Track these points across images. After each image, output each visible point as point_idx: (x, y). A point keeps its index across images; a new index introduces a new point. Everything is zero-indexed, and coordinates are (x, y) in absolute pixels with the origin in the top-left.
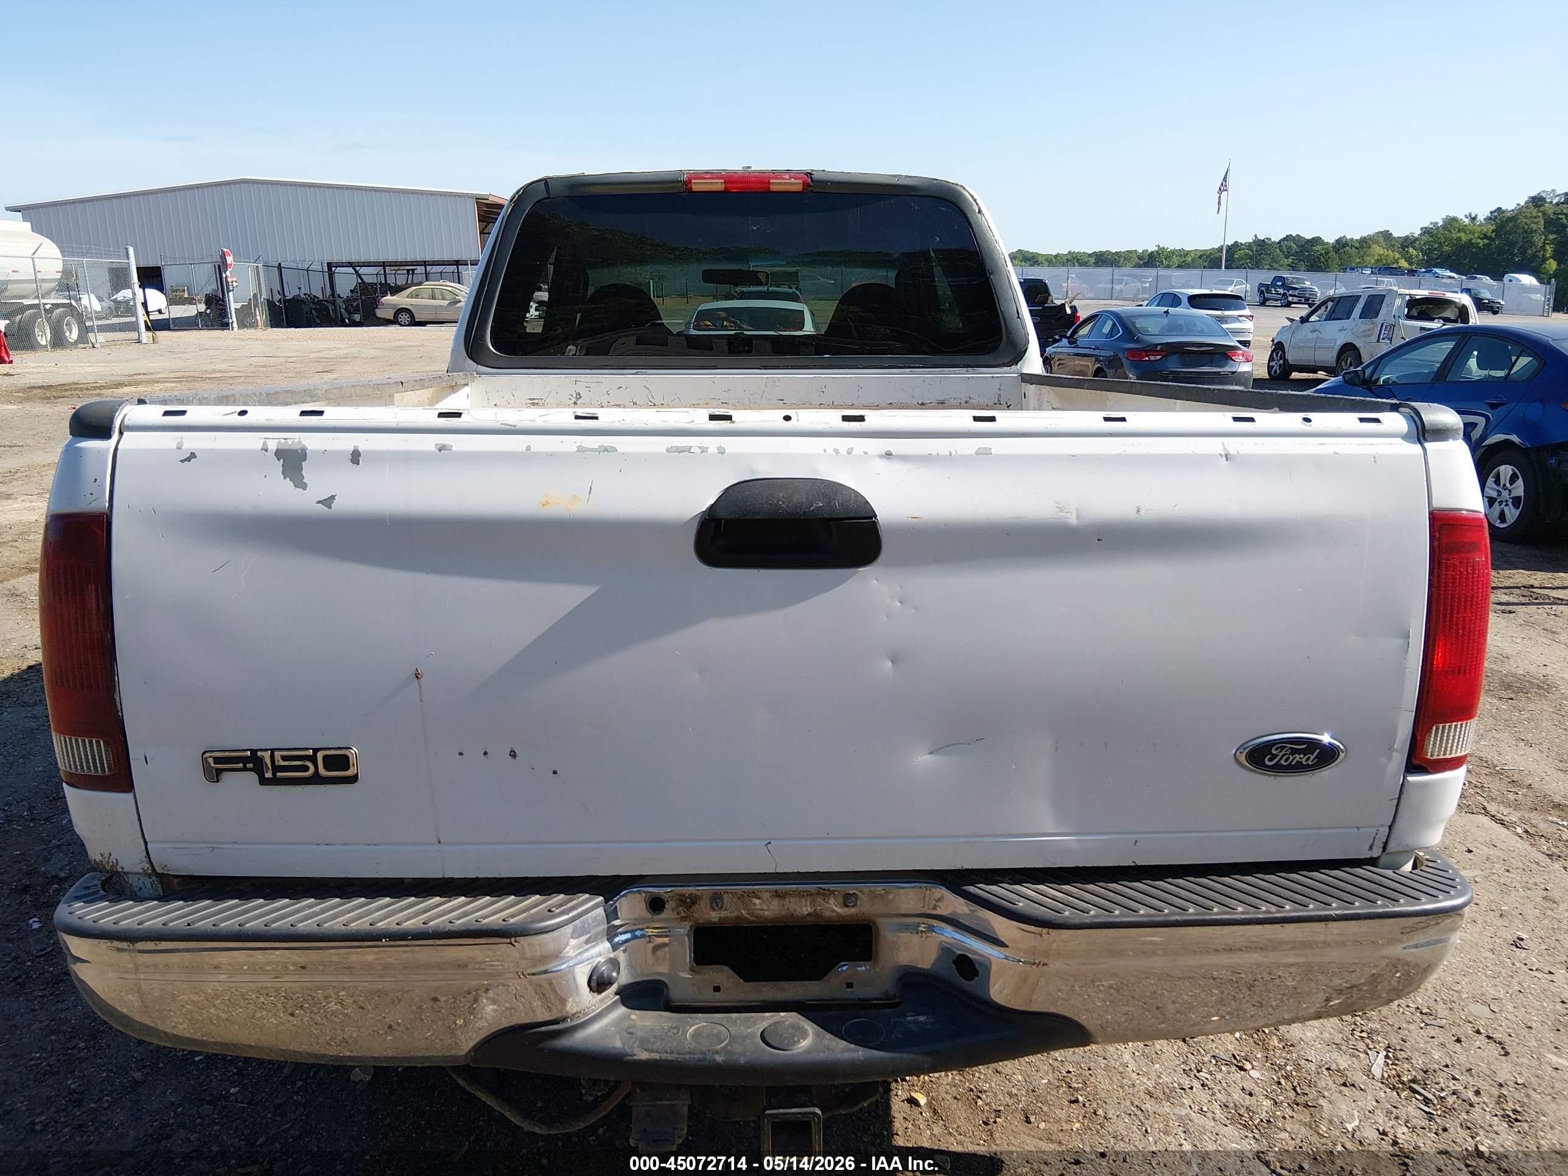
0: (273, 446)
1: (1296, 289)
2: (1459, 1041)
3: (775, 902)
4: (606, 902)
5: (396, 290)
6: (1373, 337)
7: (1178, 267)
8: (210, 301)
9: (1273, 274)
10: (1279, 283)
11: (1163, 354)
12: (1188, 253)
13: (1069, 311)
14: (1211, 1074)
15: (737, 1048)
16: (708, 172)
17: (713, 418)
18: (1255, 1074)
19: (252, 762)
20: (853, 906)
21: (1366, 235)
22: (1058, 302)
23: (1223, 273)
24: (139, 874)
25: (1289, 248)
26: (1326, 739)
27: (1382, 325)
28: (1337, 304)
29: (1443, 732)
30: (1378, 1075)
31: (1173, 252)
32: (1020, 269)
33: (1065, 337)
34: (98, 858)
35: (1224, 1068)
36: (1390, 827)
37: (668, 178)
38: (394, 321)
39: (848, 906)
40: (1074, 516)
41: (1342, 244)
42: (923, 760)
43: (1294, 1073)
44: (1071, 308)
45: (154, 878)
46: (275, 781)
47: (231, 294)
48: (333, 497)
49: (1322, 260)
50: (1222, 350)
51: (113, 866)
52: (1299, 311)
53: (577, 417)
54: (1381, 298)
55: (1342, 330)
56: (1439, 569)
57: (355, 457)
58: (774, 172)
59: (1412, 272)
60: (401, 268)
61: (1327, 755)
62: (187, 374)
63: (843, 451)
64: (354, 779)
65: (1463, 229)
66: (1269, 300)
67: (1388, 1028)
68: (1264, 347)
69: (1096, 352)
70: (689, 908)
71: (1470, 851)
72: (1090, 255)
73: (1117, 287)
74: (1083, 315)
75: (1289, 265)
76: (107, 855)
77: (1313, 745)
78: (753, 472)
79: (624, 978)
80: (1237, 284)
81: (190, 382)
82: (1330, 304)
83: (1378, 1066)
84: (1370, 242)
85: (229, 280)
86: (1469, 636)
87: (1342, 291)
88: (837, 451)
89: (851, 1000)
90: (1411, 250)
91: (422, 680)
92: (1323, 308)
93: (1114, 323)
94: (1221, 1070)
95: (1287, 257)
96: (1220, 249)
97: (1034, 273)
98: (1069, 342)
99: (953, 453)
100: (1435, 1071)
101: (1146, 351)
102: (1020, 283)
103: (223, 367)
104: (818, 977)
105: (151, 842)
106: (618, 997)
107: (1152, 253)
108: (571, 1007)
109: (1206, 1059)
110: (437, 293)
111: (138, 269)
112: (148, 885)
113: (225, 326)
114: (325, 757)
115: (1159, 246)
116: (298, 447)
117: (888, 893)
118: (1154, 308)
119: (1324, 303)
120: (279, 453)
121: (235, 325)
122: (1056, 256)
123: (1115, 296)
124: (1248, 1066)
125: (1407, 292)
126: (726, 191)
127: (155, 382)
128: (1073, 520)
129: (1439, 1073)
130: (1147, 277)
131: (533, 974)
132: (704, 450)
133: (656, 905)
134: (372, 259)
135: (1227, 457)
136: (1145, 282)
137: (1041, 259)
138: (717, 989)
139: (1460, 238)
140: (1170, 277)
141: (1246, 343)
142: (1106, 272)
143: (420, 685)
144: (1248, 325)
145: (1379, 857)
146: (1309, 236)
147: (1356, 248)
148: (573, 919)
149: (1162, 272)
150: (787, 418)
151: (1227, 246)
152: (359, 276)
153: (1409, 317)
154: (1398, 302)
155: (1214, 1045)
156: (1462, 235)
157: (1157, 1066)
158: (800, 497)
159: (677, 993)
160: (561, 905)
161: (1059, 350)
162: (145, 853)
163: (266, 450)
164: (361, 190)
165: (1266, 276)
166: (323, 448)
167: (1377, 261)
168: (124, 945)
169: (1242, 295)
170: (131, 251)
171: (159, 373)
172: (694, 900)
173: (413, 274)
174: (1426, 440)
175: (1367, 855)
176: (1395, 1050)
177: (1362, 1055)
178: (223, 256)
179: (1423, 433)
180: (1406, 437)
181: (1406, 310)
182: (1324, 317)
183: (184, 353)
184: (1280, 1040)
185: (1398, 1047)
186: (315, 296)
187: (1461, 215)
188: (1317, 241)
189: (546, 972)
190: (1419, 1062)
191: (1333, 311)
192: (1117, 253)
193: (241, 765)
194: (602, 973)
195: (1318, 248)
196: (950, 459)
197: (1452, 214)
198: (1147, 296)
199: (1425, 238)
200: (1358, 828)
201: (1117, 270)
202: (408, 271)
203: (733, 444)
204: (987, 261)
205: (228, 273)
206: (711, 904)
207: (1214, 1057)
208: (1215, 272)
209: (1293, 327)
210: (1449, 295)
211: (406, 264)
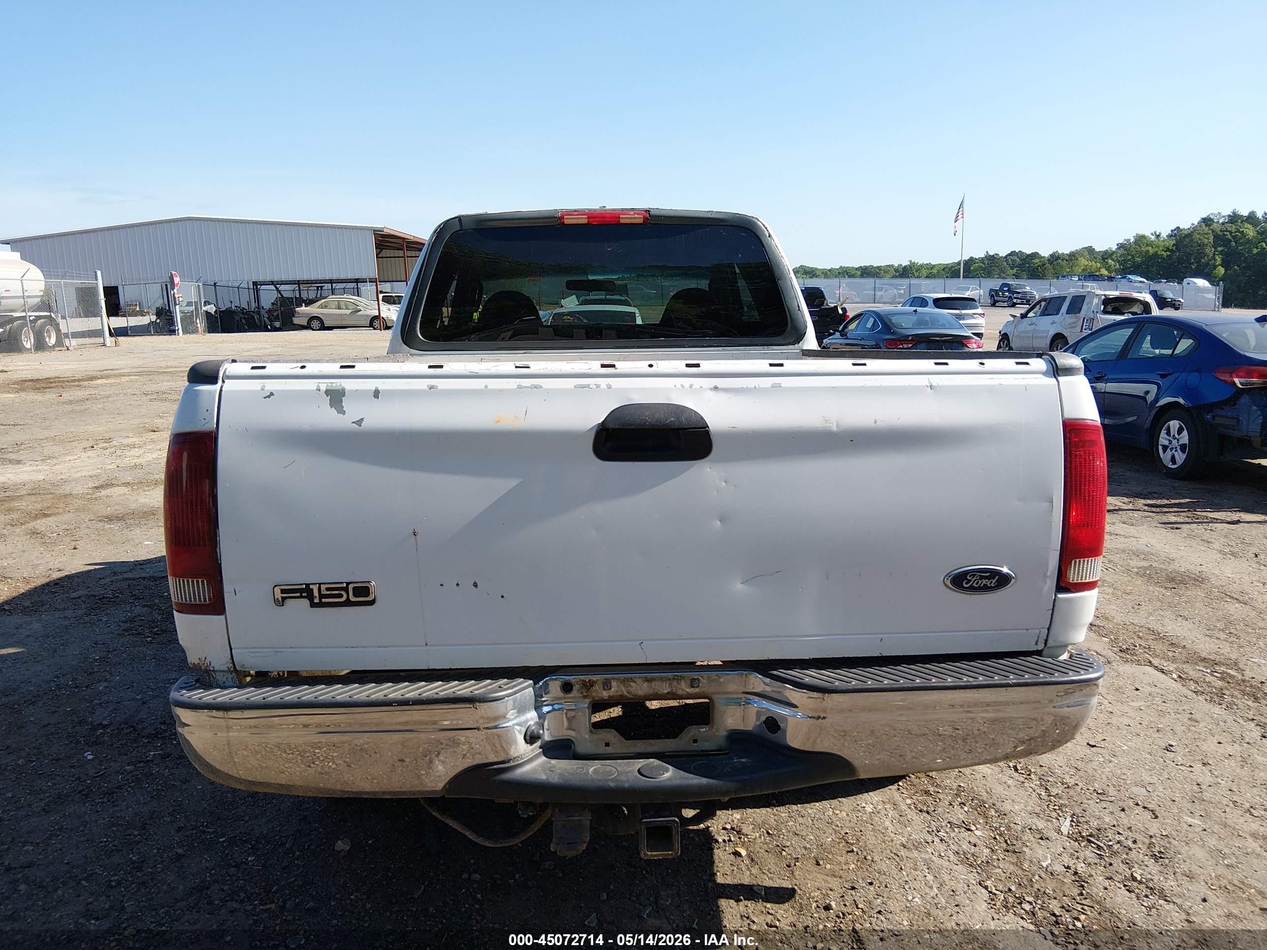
0: (323, 388)
1: (1019, 293)
2: (1123, 810)
3: (646, 684)
4: (535, 684)
5: (309, 302)
6: (1077, 328)
7: (926, 277)
8: (159, 313)
9: (1001, 282)
10: (1006, 289)
11: (914, 343)
12: (933, 267)
13: (840, 312)
14: (947, 833)
15: (623, 778)
16: (575, 211)
17: (603, 366)
18: (978, 833)
19: (305, 592)
20: (697, 687)
21: (1073, 250)
22: (832, 305)
23: (961, 281)
24: (223, 671)
25: (1013, 261)
26: (1005, 570)
27: (1084, 318)
28: (1049, 303)
29: (1079, 564)
30: (1065, 832)
31: (922, 266)
32: (801, 281)
33: (838, 331)
34: (196, 662)
35: (956, 829)
36: (1048, 629)
37: (547, 215)
38: (308, 327)
39: (693, 687)
40: (835, 424)
41: (1055, 258)
42: (739, 587)
43: (1006, 832)
44: (842, 309)
45: (234, 674)
46: (321, 605)
47: (177, 307)
48: (362, 419)
49: (1040, 270)
50: (959, 339)
51: (207, 666)
52: (1018, 311)
53: (517, 367)
54: (1083, 298)
55: (1053, 323)
56: (1071, 457)
57: (377, 394)
58: (622, 210)
59: (1111, 279)
60: (313, 285)
61: (1003, 580)
62: (146, 369)
63: (687, 386)
64: (372, 603)
65: (1150, 244)
66: (998, 301)
67: (1074, 803)
68: (993, 338)
69: (862, 342)
70: (588, 690)
71: (1137, 690)
72: (856, 269)
73: (878, 293)
74: (851, 314)
75: (1014, 275)
76: (203, 659)
77: (994, 573)
78: (629, 399)
79: (547, 737)
80: (974, 289)
81: (150, 375)
82: (1043, 304)
83: (1066, 826)
84: (1077, 256)
85: (176, 296)
86: (1093, 501)
87: (1055, 293)
88: (683, 386)
89: (697, 751)
90: (1110, 261)
91: (418, 537)
92: (1038, 307)
93: (875, 320)
94: (954, 831)
95: (1012, 268)
96: (959, 263)
97: (812, 283)
98: (841, 335)
99: (757, 386)
100: (1106, 829)
101: (900, 341)
102: (802, 290)
103: (175, 363)
104: (675, 736)
105: (235, 648)
106: (541, 750)
107: (905, 267)
108: (513, 753)
109: (943, 824)
110: (342, 304)
111: (104, 288)
112: (230, 680)
113: (172, 332)
114: (354, 588)
115: (911, 261)
116: (339, 388)
117: (719, 678)
118: (908, 308)
119: (1039, 302)
120: (328, 392)
121: (180, 331)
122: (830, 270)
123: (877, 300)
124: (973, 828)
125: (1102, 293)
126: (588, 224)
127: (121, 375)
128: (834, 428)
129: (1109, 830)
130: (902, 285)
131: (488, 728)
132: (598, 386)
133: (567, 688)
134: (291, 278)
135: (931, 387)
136: (900, 289)
137: (818, 273)
138: (607, 745)
139: (1148, 251)
140: (919, 285)
141: (980, 335)
142: (869, 282)
143: (416, 540)
144: (981, 321)
145: (1042, 650)
146: (1029, 252)
147: (1067, 260)
148: (515, 693)
149: (914, 281)
150: (651, 366)
151: (965, 260)
152: (279, 292)
153: (1105, 312)
154: (1096, 301)
155: (949, 815)
156: (1150, 248)
157: (909, 829)
158: (660, 415)
159: (580, 749)
160: (507, 684)
161: (833, 341)
162: (230, 657)
163: (319, 390)
164: (290, 225)
165: (995, 283)
166: (356, 388)
167: (1084, 270)
168: (220, 714)
169: (977, 298)
170: (99, 273)
171: (123, 368)
172: (592, 684)
173: (322, 290)
174: (1059, 376)
175: (1035, 648)
176: (1078, 817)
177: (1054, 820)
178: (172, 278)
179: (1057, 371)
180: (1045, 374)
181: (1102, 307)
182: (1039, 314)
183: (142, 353)
184: (996, 812)
185: (1080, 815)
186: (243, 308)
187: (1148, 233)
188: (1035, 255)
189: (496, 727)
190: (1094, 823)
191: (1046, 308)
192: (878, 267)
193: (298, 595)
194: (533, 730)
195: (1036, 261)
196: (755, 390)
197: (1141, 233)
198: (902, 300)
199: (1122, 251)
200: (1027, 630)
201: (878, 281)
202: (318, 287)
203: (616, 383)
204: (775, 268)
205: (175, 291)
206: (603, 686)
207: (949, 822)
208: (955, 280)
209: (1016, 321)
210: (1136, 295)
211: (316, 282)
